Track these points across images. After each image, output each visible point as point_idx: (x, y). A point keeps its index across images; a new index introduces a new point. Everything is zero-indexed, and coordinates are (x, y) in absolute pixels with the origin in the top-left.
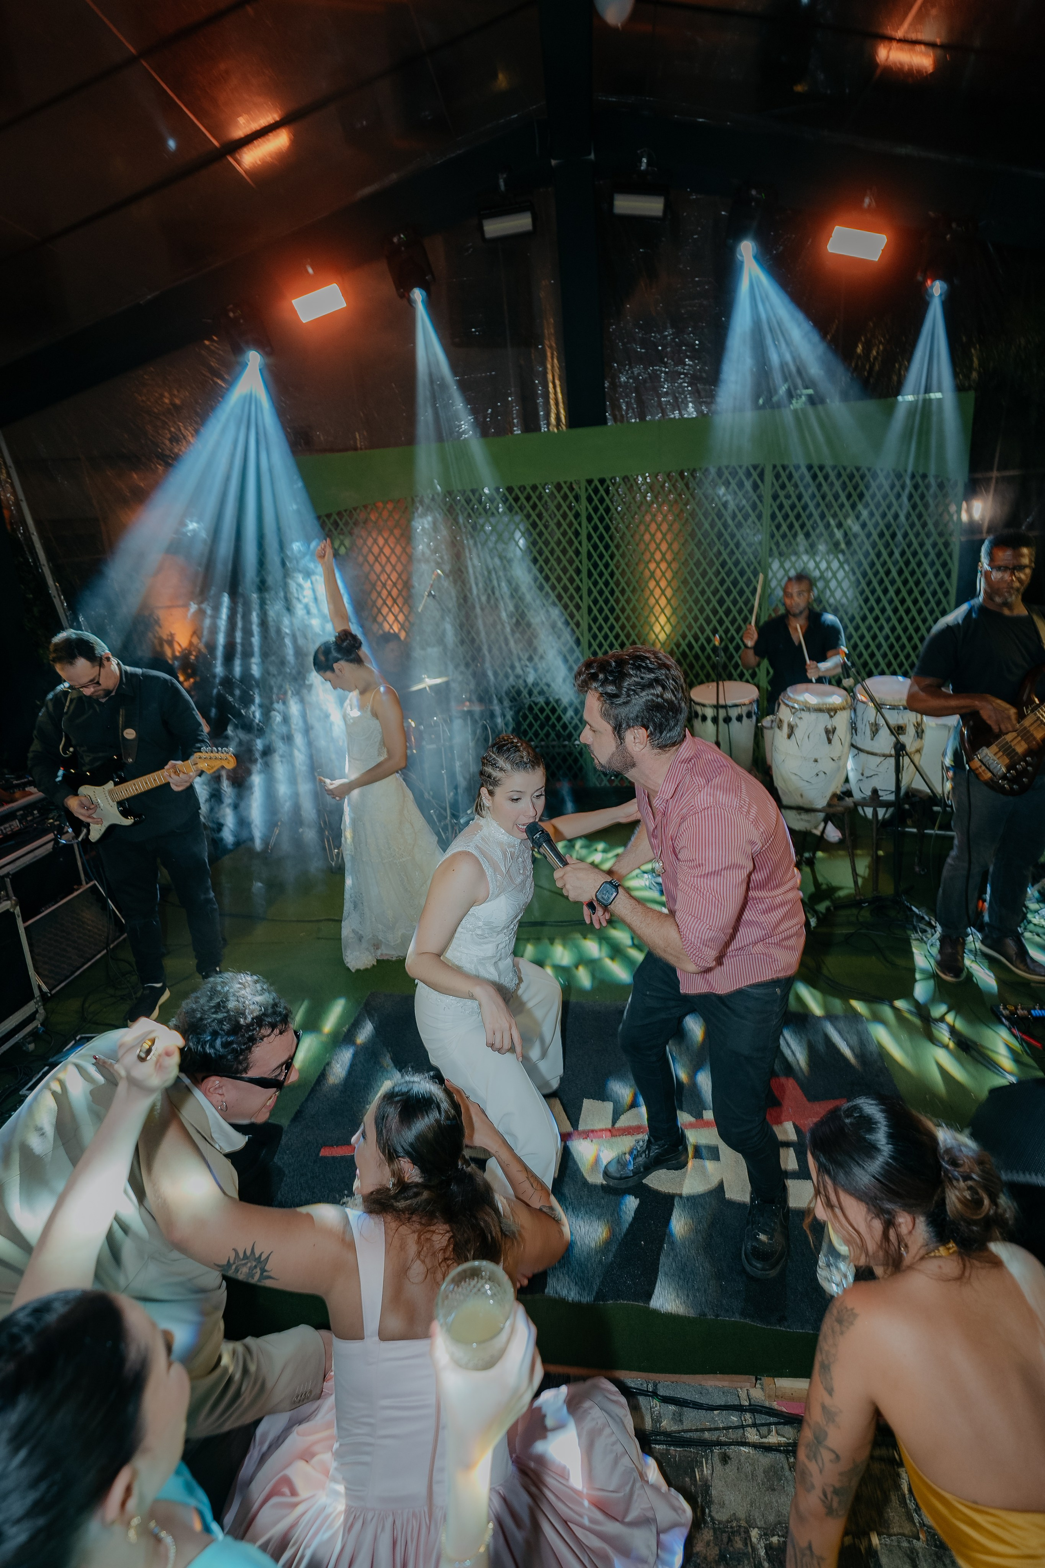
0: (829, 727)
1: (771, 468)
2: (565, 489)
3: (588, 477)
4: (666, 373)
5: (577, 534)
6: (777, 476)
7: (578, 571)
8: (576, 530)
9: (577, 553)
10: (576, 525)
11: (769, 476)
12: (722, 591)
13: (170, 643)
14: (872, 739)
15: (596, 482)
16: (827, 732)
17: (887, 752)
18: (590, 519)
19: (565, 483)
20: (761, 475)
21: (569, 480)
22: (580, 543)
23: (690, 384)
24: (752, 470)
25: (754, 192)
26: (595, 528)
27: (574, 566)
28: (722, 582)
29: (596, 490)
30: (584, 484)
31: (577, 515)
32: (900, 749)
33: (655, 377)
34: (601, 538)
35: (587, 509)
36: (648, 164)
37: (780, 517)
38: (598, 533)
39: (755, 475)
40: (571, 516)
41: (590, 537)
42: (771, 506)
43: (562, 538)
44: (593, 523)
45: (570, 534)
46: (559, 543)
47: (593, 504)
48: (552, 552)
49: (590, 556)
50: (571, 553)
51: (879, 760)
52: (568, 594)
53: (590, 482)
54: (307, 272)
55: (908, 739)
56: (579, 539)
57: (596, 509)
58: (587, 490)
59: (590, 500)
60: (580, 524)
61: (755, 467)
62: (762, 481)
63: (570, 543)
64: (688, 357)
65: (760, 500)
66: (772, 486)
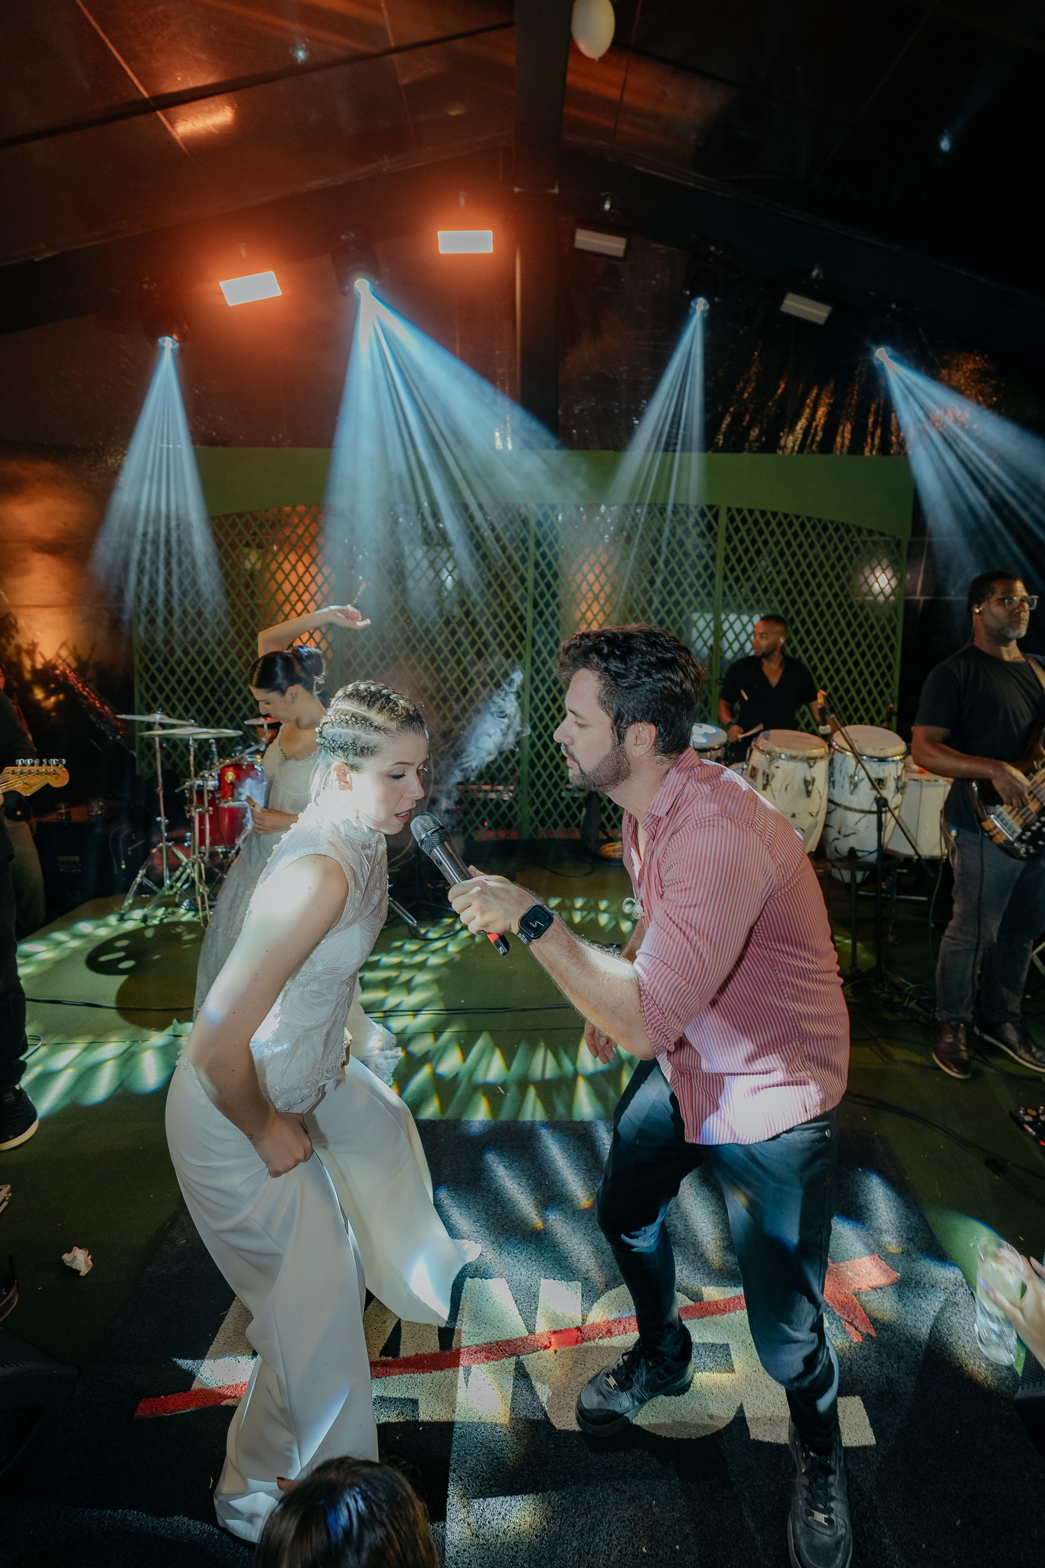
0: (809, 778)
1: (726, 510)
2: (514, 511)
3: (539, 502)
5: (523, 559)
6: (732, 519)
7: (524, 600)
8: (525, 556)
9: (523, 580)
10: (525, 551)
11: (723, 518)
13: (31, 653)
14: (852, 793)
15: (547, 507)
16: (807, 783)
17: (867, 808)
18: (538, 545)
20: (716, 517)
22: (528, 571)
24: (707, 511)
25: (713, 249)
26: (544, 555)
27: (519, 593)
29: (546, 516)
30: (534, 508)
31: (525, 541)
32: (882, 803)
34: (550, 565)
35: (536, 534)
36: (611, 207)
37: (733, 559)
38: (547, 560)
39: (710, 516)
40: (518, 540)
41: (537, 564)
42: (725, 549)
44: (541, 550)
45: (516, 559)
47: (543, 530)
49: (536, 585)
50: (516, 579)
51: (859, 816)
53: (540, 506)
54: (240, 253)
55: (888, 792)
56: (526, 565)
57: (545, 536)
58: (536, 514)
59: (539, 525)
60: (529, 551)
61: (710, 507)
62: (718, 522)
65: (715, 541)
66: (727, 528)
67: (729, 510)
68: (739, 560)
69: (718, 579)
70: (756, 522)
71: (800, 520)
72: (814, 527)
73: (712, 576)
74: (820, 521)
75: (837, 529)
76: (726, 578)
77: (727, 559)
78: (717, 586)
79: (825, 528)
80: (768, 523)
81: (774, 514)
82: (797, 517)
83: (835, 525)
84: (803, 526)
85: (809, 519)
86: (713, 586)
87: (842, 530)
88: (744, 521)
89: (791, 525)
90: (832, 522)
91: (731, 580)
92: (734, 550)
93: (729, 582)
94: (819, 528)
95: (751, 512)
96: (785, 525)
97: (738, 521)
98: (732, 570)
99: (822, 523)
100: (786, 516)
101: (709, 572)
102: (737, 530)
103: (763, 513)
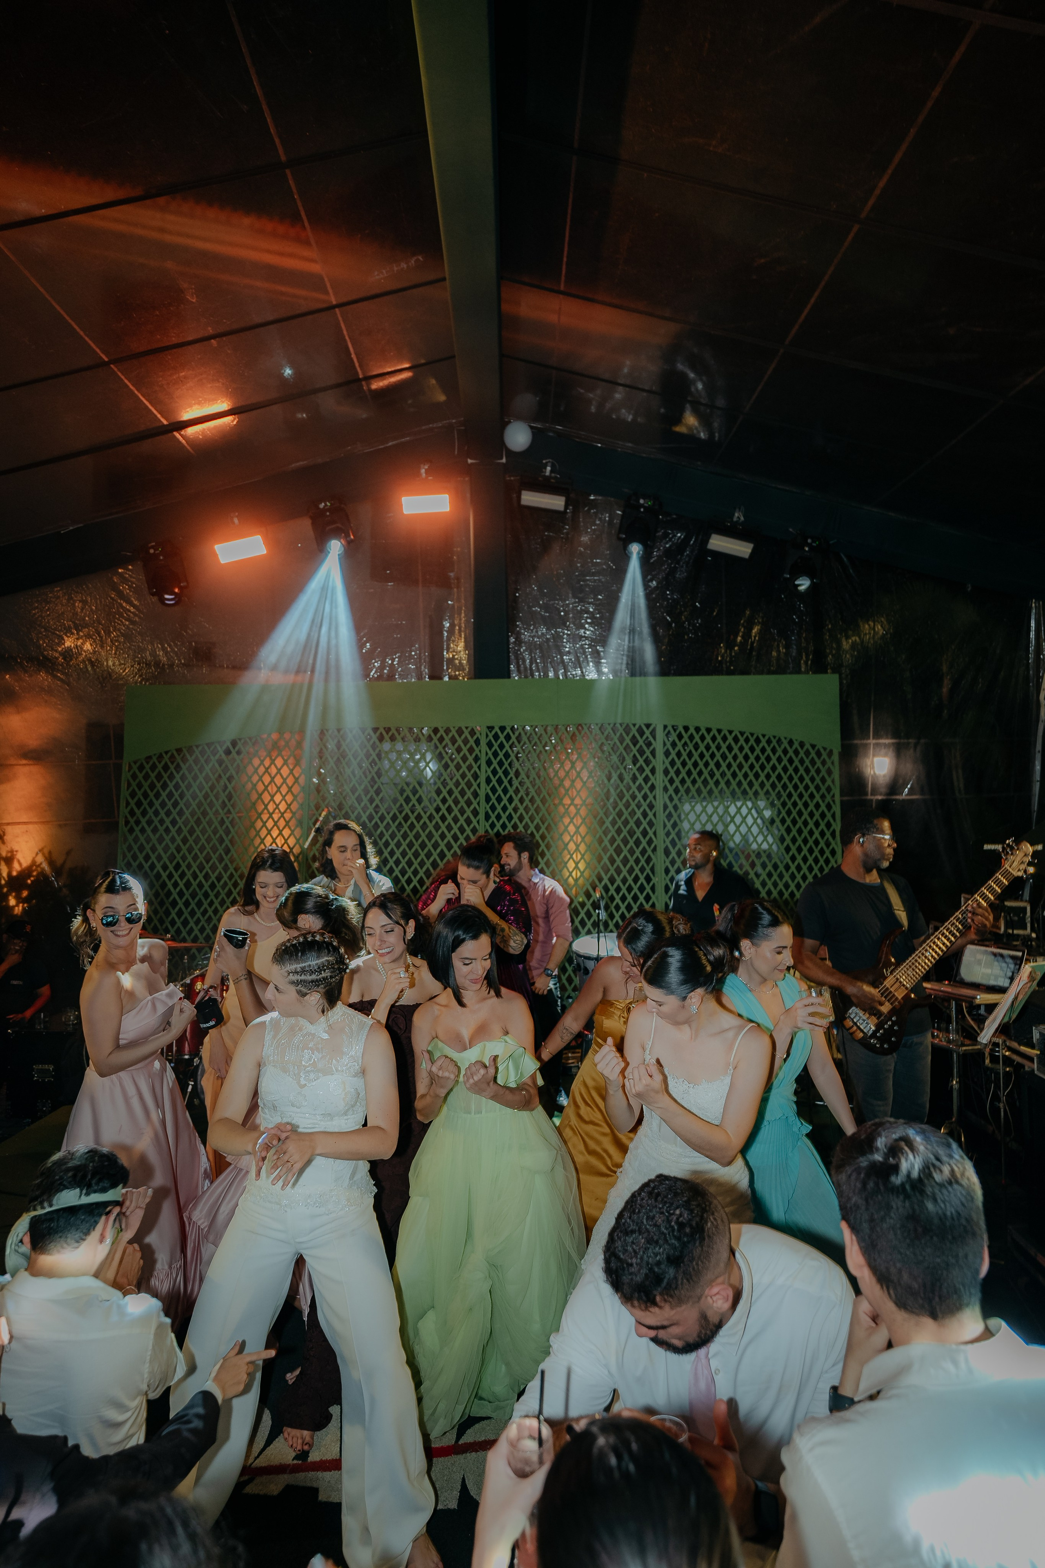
1: (662, 728)
2: (466, 733)
3: (489, 725)
4: (568, 635)
5: (476, 776)
6: (669, 736)
7: (475, 813)
8: (475, 772)
9: (476, 795)
10: (475, 768)
11: (660, 734)
12: (619, 841)
15: (497, 729)
18: (489, 763)
19: (467, 728)
20: (653, 734)
21: (471, 725)
22: (479, 785)
23: (590, 646)
24: (645, 728)
25: (642, 501)
26: (495, 772)
27: (472, 807)
28: (619, 831)
29: (496, 737)
30: (485, 730)
31: (476, 759)
33: (558, 638)
34: (500, 782)
35: (487, 754)
36: (551, 472)
37: (672, 772)
38: (497, 777)
39: (648, 733)
40: (471, 759)
41: (488, 781)
42: (664, 762)
43: (460, 780)
44: (492, 767)
45: (469, 776)
46: (457, 784)
47: (493, 749)
48: (450, 792)
49: (488, 799)
50: (469, 794)
52: (465, 835)
53: (491, 728)
54: (233, 523)
56: (478, 781)
57: (495, 754)
58: (487, 736)
59: (490, 745)
60: (479, 767)
61: (648, 726)
62: (654, 738)
63: (469, 784)
64: (588, 623)
65: (654, 757)
66: (665, 744)
67: (665, 727)
68: (678, 773)
69: (659, 791)
70: (691, 738)
71: (733, 735)
72: (747, 740)
73: (652, 788)
74: (752, 735)
75: (769, 742)
76: (666, 789)
77: (666, 772)
78: (657, 797)
79: (758, 741)
80: (703, 738)
81: (709, 730)
82: (730, 732)
83: (767, 738)
84: (736, 739)
85: (742, 734)
86: (655, 797)
87: (774, 742)
88: (680, 737)
89: (725, 739)
90: (764, 736)
91: (671, 791)
92: (673, 763)
93: (669, 793)
94: (752, 741)
95: (686, 729)
96: (719, 739)
97: (674, 736)
98: (671, 781)
99: (755, 736)
100: (719, 731)
101: (649, 784)
102: (674, 745)
103: (697, 729)
